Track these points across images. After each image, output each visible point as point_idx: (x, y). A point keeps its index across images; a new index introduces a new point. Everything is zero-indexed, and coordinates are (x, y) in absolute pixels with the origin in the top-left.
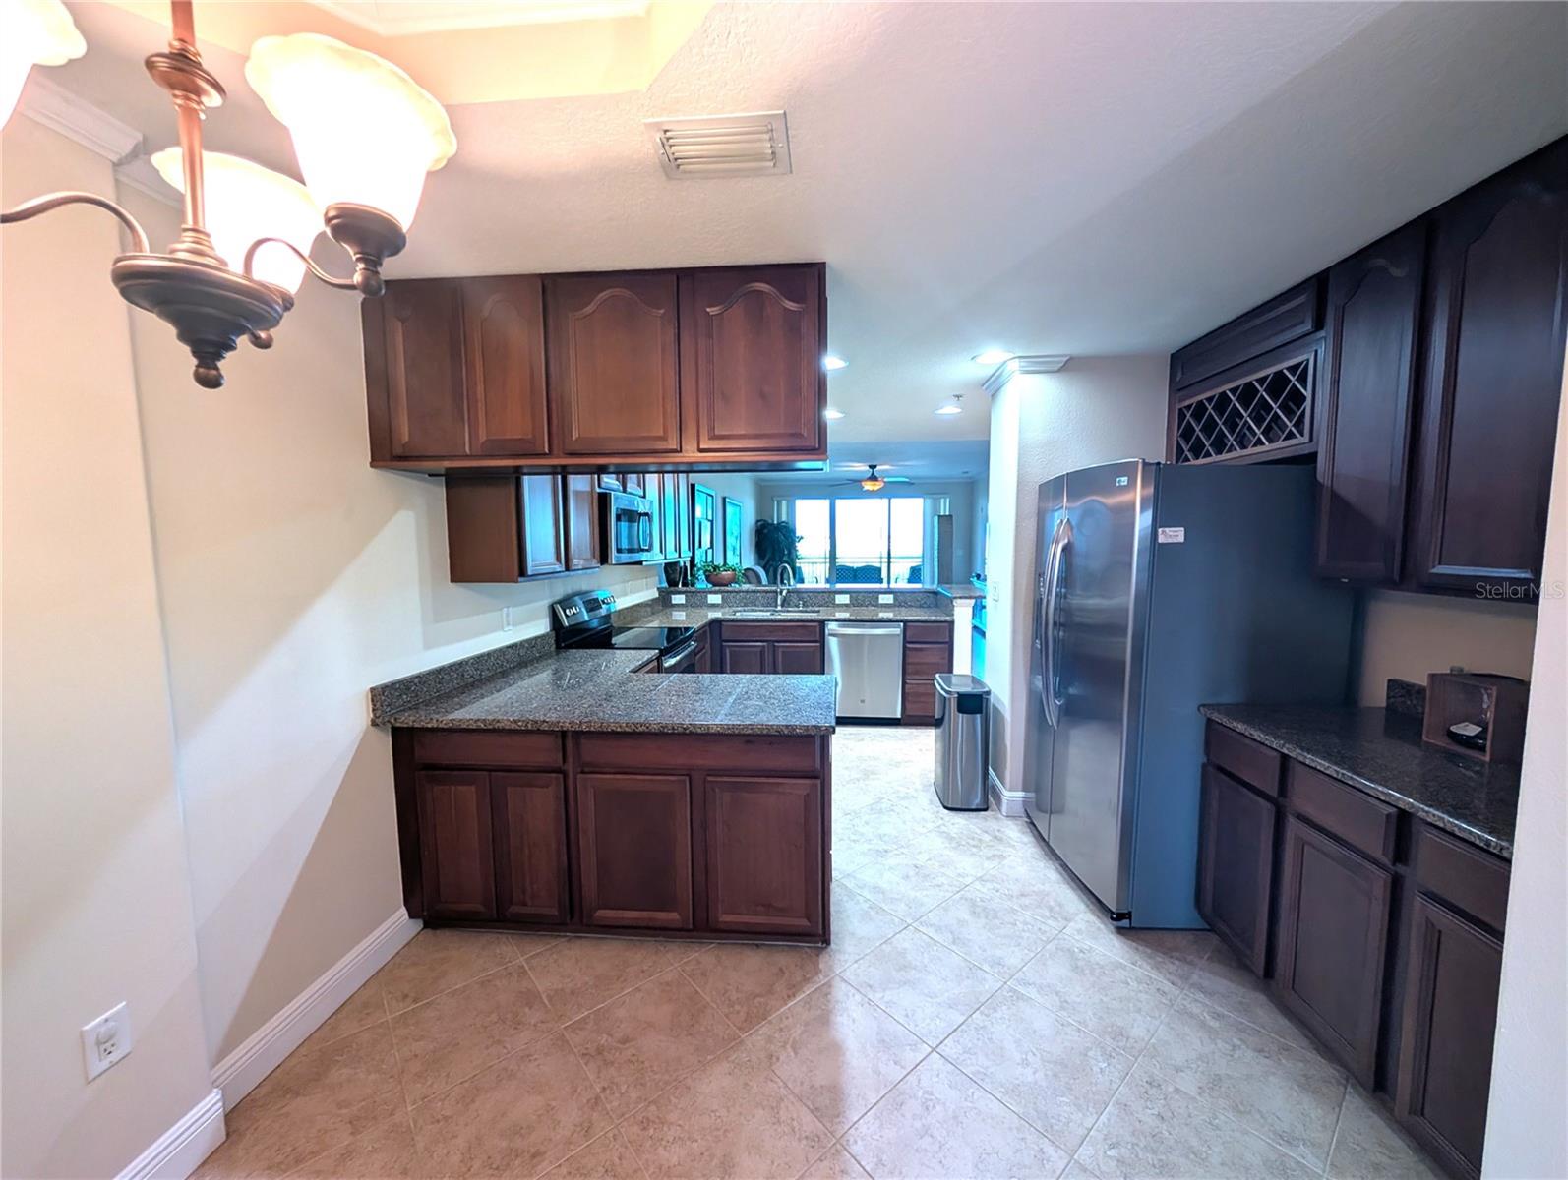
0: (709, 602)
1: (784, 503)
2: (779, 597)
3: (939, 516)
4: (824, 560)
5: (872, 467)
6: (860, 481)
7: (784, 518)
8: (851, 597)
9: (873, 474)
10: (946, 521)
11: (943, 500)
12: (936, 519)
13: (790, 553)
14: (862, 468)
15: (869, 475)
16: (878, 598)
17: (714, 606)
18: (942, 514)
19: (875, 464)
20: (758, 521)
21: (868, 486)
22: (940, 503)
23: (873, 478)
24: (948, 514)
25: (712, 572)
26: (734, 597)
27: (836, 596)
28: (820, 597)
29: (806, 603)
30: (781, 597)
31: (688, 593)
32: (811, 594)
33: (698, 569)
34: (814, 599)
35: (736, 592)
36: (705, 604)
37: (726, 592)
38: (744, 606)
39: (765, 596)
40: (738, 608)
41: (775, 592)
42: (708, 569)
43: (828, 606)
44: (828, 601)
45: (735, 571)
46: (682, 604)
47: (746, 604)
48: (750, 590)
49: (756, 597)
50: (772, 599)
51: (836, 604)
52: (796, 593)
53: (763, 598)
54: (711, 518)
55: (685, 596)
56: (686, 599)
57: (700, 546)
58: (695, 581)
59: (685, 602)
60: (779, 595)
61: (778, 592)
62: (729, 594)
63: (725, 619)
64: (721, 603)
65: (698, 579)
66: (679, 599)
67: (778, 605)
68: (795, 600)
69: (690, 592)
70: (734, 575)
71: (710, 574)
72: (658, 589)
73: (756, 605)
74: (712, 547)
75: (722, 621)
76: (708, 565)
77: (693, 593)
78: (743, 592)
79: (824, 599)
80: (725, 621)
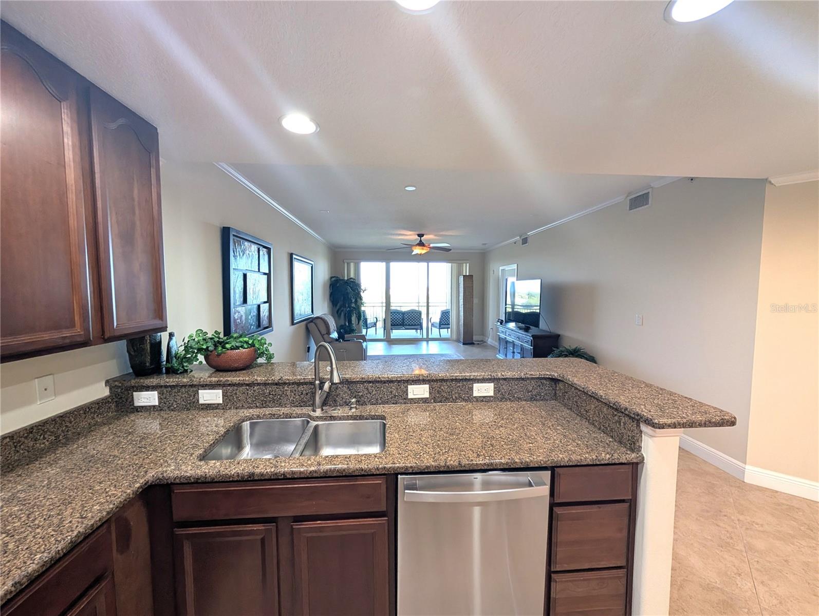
0: (201, 401)
1: (352, 265)
2: (318, 392)
3: (464, 276)
4: (381, 305)
5: (421, 236)
6: (412, 246)
7: (352, 276)
8: (431, 389)
9: (421, 241)
10: (468, 279)
11: (464, 265)
12: (461, 279)
13: (356, 301)
14: (412, 236)
15: (418, 242)
16: (471, 389)
17: (209, 407)
18: (464, 274)
19: (423, 233)
20: (331, 278)
21: (417, 251)
22: (463, 266)
23: (421, 244)
24: (468, 274)
25: (211, 351)
26: (244, 393)
27: (409, 386)
28: (384, 388)
29: (363, 399)
30: (321, 392)
31: (163, 389)
32: (370, 384)
33: (187, 348)
34: (374, 393)
35: (247, 385)
36: (194, 405)
37: (229, 385)
38: (261, 408)
39: (295, 391)
40: (251, 410)
41: (312, 383)
42: (204, 347)
43: (396, 404)
44: (397, 394)
45: (254, 346)
46: (154, 406)
47: (265, 403)
48: (270, 382)
49: (281, 393)
50: (307, 394)
51: (408, 399)
52: (345, 384)
53: (293, 394)
54: (267, 272)
55: (159, 393)
56: (160, 399)
57: (245, 301)
58: (185, 364)
59: (160, 403)
60: (318, 389)
61: (317, 385)
62: (236, 388)
63: (178, 481)
64: (221, 402)
65: (190, 361)
66: (147, 398)
67: (317, 407)
68: (344, 395)
69: (166, 387)
70: (253, 353)
71: (209, 353)
72: (107, 382)
73: (280, 405)
74: (269, 301)
75: (172, 484)
76: (204, 340)
77: (172, 387)
78: (259, 384)
79: (391, 392)
80: (177, 484)
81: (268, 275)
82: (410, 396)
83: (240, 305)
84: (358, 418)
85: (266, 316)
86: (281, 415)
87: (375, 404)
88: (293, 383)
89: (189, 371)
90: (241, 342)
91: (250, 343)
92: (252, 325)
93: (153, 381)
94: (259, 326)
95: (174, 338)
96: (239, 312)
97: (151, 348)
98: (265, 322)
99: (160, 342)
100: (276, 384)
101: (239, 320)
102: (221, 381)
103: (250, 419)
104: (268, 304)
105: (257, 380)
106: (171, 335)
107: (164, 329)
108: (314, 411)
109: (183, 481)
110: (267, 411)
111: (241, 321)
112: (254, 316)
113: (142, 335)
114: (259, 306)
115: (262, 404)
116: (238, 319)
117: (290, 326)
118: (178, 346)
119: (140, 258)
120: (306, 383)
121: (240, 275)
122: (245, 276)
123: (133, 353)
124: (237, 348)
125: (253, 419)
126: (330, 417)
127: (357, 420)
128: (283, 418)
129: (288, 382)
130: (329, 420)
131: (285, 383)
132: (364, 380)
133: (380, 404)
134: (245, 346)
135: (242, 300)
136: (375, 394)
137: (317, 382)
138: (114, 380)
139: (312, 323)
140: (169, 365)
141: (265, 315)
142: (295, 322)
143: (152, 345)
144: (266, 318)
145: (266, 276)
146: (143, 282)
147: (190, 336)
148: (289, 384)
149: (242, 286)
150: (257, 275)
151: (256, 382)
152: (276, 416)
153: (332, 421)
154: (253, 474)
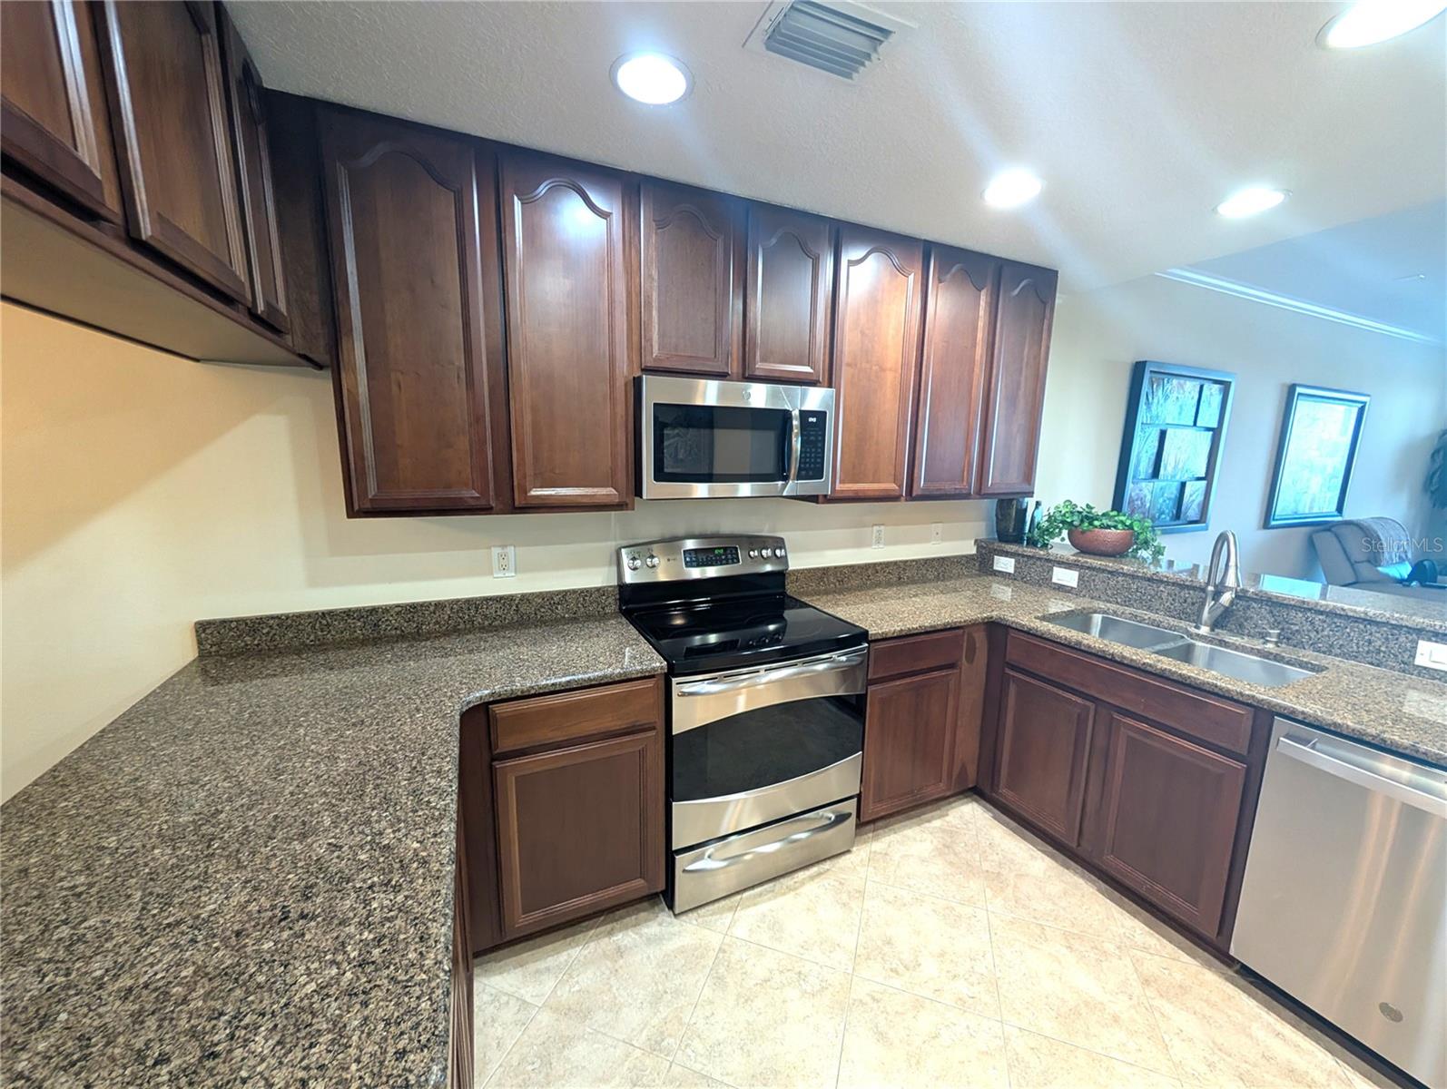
0: (1054, 580)
2: (1209, 604)
17: (1061, 588)
25: (1076, 527)
26: (1104, 582)
27: (1420, 642)
28: (1353, 631)
29: (1299, 637)
30: (1214, 605)
31: (1020, 557)
32: (1321, 617)
33: (1050, 519)
34: (1326, 633)
35: (1110, 572)
36: (1045, 582)
37: (1088, 568)
38: (1122, 605)
39: (1175, 595)
40: (1108, 605)
41: (1203, 590)
42: (1069, 520)
43: (1378, 666)
44: (1383, 649)
45: (1133, 529)
46: (1010, 574)
47: (1129, 601)
48: (1140, 575)
49: (1152, 592)
50: (1193, 604)
51: (1414, 665)
52: (1267, 605)
53: (1170, 599)
54: (1215, 425)
55: (1016, 562)
56: (1016, 567)
57: (1155, 474)
58: (1046, 537)
59: (1015, 571)
60: (1209, 598)
61: (1210, 593)
62: (1095, 573)
63: (1014, 625)
64: (1076, 586)
65: (1052, 535)
66: (1005, 564)
67: (1203, 622)
68: (1260, 622)
69: (1023, 556)
70: (1129, 537)
71: (1073, 528)
72: (976, 541)
73: (1149, 609)
74: (1208, 476)
75: (1009, 627)
76: (1071, 512)
77: (1028, 557)
78: (1124, 574)
79: (1370, 642)
80: (1013, 628)
81: (1216, 433)
82: (1419, 661)
83: (1145, 479)
84: (1271, 657)
85: (1196, 503)
86: (1145, 620)
87: (1324, 653)
88: (1173, 584)
89: (1049, 546)
90: (1116, 521)
91: (1128, 524)
92: (1163, 513)
93: (1013, 548)
94: (1177, 516)
95: (1040, 507)
96: (1141, 489)
97: (1016, 512)
98: (1192, 512)
99: (1026, 510)
100: (1149, 580)
101: (1139, 502)
102: (1079, 561)
103: (1105, 612)
104: (1204, 483)
105: (1123, 569)
106: (1038, 504)
107: (1031, 494)
108: (1197, 627)
109: (1019, 627)
110: (1128, 610)
111: (1142, 503)
112: (1169, 499)
113: (1011, 497)
114: (1183, 485)
115: (1125, 601)
116: (1137, 500)
117: (1259, 529)
118: (1041, 517)
119: (1020, 419)
120: (1194, 587)
121: (1153, 432)
122: (1163, 434)
123: (1000, 517)
124: (1109, 527)
125: (1108, 614)
126: (1220, 641)
127: (1270, 659)
128: (1148, 624)
129: (1165, 579)
130: (1216, 645)
131: (1162, 582)
132: (1305, 606)
133: (1336, 655)
134: (1120, 526)
135: (1150, 471)
136: (1329, 636)
137: (1211, 588)
138: (981, 541)
139: (1329, 533)
140: (1030, 535)
141: (1193, 501)
142: (1273, 523)
143: (1017, 510)
144: (1195, 506)
145: (1211, 433)
146: (1018, 443)
147: (1057, 507)
148: (1168, 583)
149: (1155, 450)
150: (1192, 431)
151: (1121, 571)
152: (1138, 619)
153: (1221, 646)
154: (1081, 643)
